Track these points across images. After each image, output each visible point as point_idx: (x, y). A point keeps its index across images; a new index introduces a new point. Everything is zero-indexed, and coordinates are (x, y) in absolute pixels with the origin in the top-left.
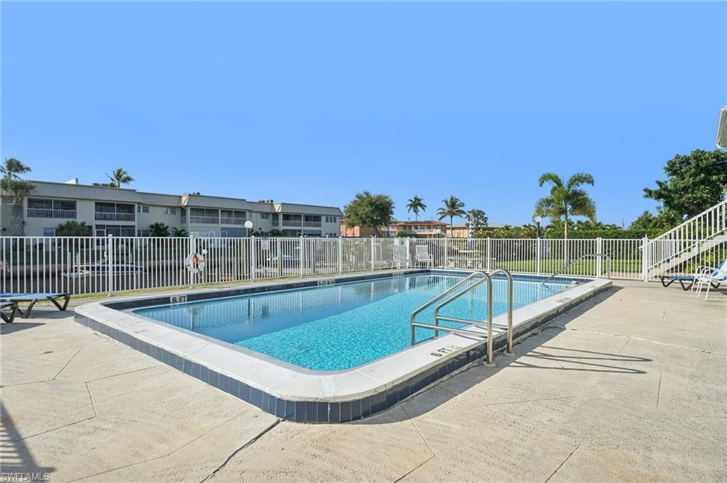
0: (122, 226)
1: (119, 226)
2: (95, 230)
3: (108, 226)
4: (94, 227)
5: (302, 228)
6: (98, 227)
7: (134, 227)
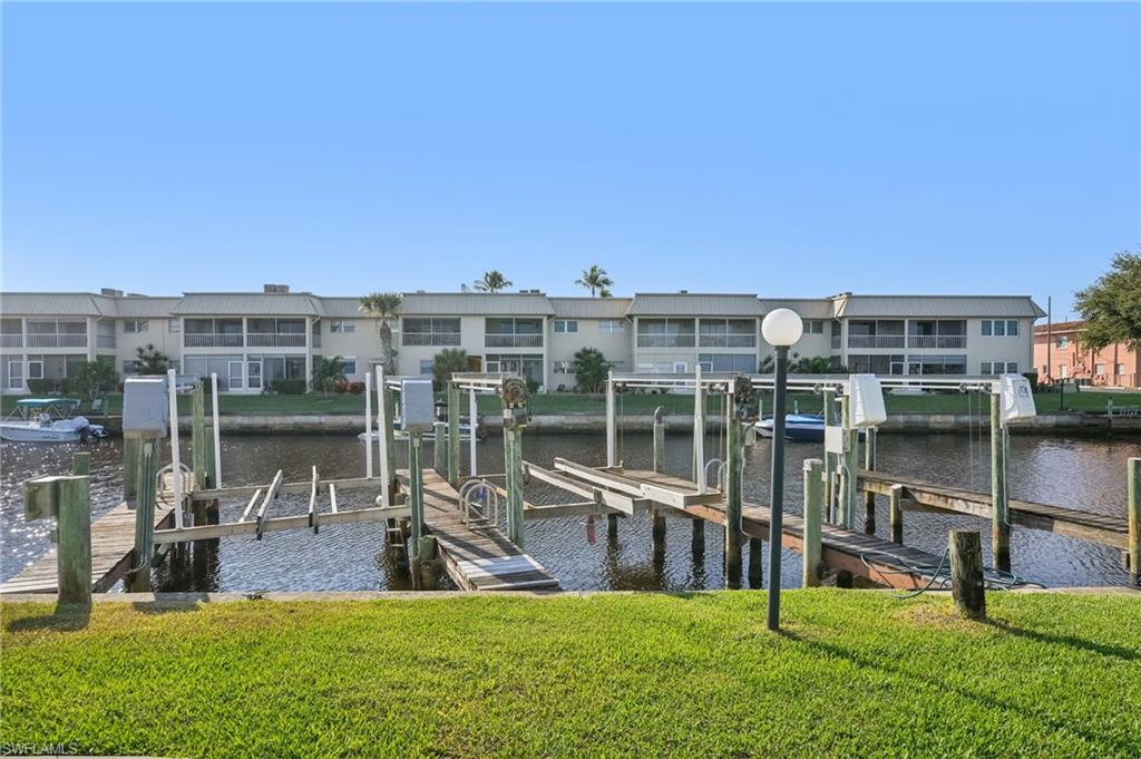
0: (525, 356)
1: (519, 356)
2: (486, 363)
3: (503, 356)
4: (484, 358)
5: (906, 351)
6: (489, 357)
7: (541, 356)
